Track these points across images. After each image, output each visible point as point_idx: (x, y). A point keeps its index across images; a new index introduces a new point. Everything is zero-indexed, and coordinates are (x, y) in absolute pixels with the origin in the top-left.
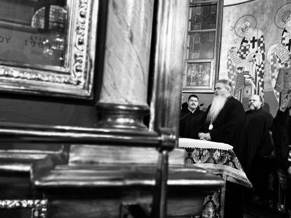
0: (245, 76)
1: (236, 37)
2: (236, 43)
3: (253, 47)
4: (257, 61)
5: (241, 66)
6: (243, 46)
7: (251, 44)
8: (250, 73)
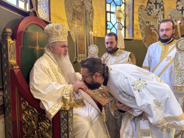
3: (156, 8)
4: (160, 18)
6: (149, 6)
7: (155, 6)
8: (155, 27)
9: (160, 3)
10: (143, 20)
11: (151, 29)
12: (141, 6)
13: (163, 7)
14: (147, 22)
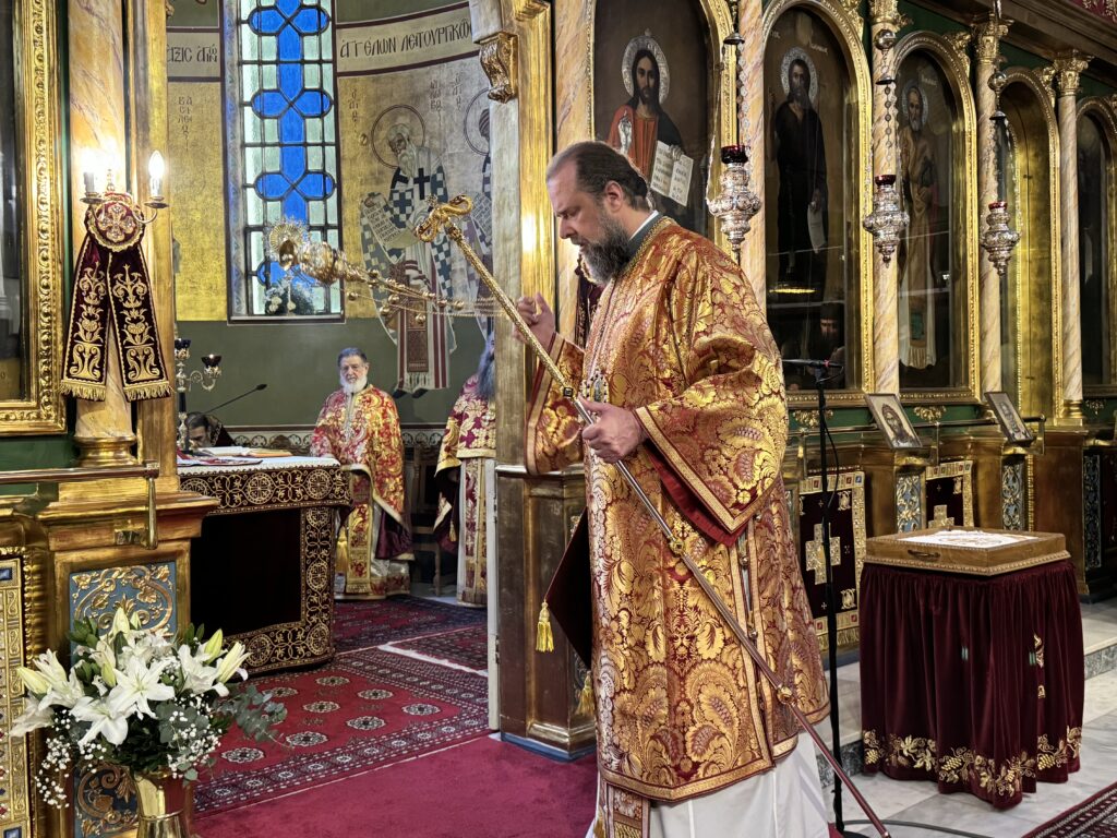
0: (408, 272)
1: (376, 165)
2: (378, 182)
3: (422, 197)
5: (398, 247)
6: (397, 191)
7: (416, 188)
8: (421, 266)
9: (435, 176)
10: (377, 245)
11: (408, 277)
12: (372, 195)
13: (445, 190)
14: (392, 252)
